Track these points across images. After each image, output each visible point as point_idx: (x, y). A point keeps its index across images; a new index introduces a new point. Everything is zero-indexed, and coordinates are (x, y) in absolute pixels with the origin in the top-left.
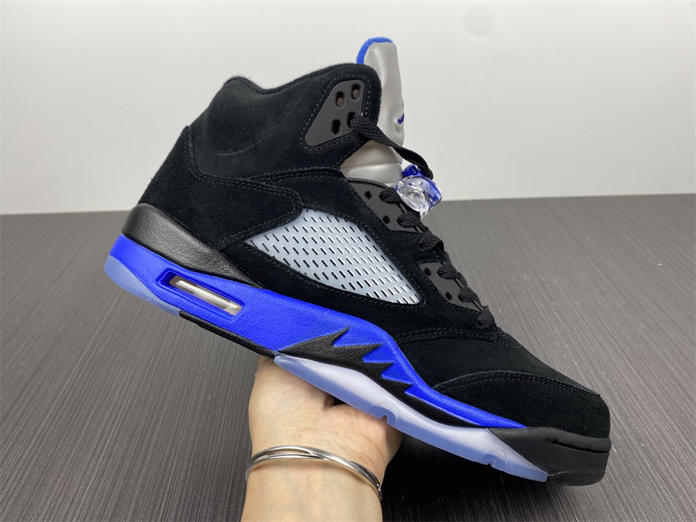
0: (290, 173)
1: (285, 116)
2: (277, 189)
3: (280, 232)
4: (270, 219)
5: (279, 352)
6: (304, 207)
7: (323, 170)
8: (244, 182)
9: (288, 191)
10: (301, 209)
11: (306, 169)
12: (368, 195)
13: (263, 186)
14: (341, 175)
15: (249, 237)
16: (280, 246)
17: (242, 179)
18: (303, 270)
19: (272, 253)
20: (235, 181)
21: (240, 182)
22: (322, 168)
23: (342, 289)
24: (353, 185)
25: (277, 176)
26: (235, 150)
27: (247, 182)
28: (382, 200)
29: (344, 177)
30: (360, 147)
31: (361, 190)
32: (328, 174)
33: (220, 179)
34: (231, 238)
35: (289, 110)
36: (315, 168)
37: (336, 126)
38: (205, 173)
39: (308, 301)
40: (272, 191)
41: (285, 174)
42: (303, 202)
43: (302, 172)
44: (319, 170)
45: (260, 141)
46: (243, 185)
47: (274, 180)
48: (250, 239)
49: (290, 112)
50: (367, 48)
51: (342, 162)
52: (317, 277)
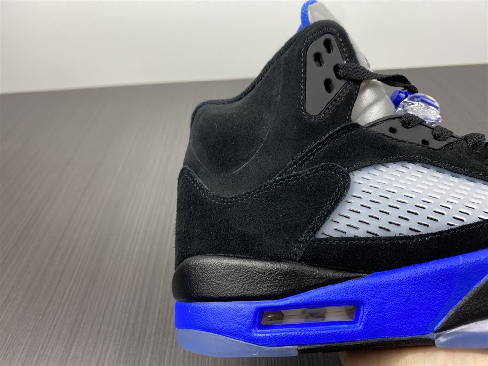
0: (311, 150)
1: (276, 103)
2: (310, 171)
3: (344, 208)
4: (326, 201)
5: (436, 332)
6: (349, 172)
7: (340, 130)
8: (274, 182)
9: (322, 166)
10: (348, 175)
11: (323, 138)
12: (393, 130)
13: (296, 176)
14: (357, 126)
15: (318, 229)
16: (354, 221)
17: (271, 181)
18: (395, 231)
19: (351, 233)
20: (265, 186)
21: (271, 184)
22: (338, 128)
23: (450, 228)
24: (374, 129)
25: (301, 159)
26: (247, 159)
27: (277, 181)
28: (407, 128)
29: (361, 126)
30: (358, 92)
31: (384, 129)
32: (346, 132)
33: (249, 193)
34: (302, 241)
35: (277, 95)
36: (331, 132)
37: (328, 84)
38: (230, 196)
39: (428, 260)
40: (307, 176)
41: (308, 153)
42: (345, 167)
43: (322, 143)
44: (337, 132)
45: (266, 138)
46: (276, 186)
47: (300, 165)
48: (320, 232)
49: (279, 96)
50: (307, 12)
51: (351, 114)
52: (415, 231)
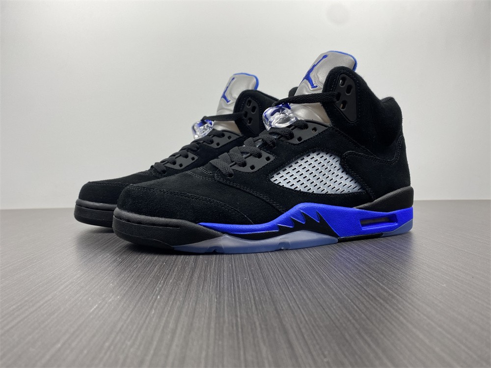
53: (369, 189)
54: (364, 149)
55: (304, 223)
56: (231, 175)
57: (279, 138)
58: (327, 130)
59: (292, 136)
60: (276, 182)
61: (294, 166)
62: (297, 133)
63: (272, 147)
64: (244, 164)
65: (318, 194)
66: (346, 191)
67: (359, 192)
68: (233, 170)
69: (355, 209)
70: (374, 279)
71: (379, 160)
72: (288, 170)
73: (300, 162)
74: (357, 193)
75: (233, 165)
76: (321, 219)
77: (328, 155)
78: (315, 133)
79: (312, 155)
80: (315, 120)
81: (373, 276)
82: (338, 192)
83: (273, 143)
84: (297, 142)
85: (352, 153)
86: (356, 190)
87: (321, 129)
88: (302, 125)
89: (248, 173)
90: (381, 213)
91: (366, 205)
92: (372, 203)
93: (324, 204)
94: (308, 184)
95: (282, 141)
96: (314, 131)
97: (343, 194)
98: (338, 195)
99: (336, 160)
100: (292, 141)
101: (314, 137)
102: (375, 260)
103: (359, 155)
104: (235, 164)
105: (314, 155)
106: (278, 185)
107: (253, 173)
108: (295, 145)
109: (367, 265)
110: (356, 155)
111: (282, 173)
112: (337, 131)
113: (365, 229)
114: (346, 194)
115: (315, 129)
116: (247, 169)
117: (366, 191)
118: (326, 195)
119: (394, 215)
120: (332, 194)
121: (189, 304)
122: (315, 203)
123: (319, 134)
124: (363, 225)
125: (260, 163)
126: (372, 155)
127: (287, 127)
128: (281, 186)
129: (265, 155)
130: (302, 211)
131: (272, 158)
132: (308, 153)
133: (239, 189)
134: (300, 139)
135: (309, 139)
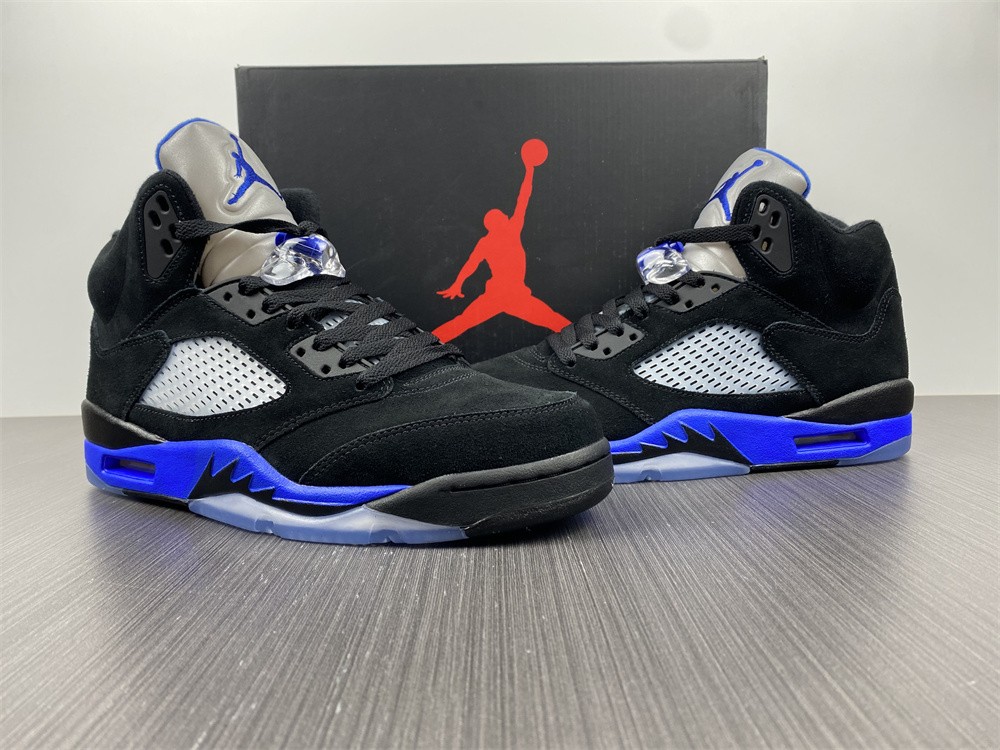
0: (154, 314)
2: (148, 336)
3: (158, 380)
4: (147, 371)
5: (188, 498)
6: (173, 343)
7: (177, 296)
9: (156, 334)
10: (171, 347)
11: (164, 302)
12: (227, 297)
13: (139, 340)
17: (123, 341)
19: (158, 403)
20: (119, 345)
21: (123, 345)
24: (211, 295)
26: (112, 315)
27: (126, 343)
28: (243, 295)
29: (199, 291)
31: (219, 296)
32: (185, 297)
33: (112, 350)
34: (127, 405)
36: (171, 297)
37: (166, 245)
38: (103, 349)
40: (146, 341)
42: (170, 338)
43: (162, 307)
44: (175, 298)
46: (125, 347)
47: (147, 328)
48: (141, 398)
53: (811, 388)
54: (808, 317)
55: (685, 442)
56: (571, 363)
57: (656, 302)
58: (737, 287)
59: (675, 299)
60: (643, 376)
61: (676, 348)
62: (686, 293)
63: (640, 318)
64: (594, 347)
65: (714, 395)
66: (768, 390)
67: (792, 392)
68: (576, 355)
69: (784, 419)
70: (810, 656)
71: (837, 335)
72: (666, 354)
73: (687, 342)
74: (787, 392)
75: (577, 347)
76: (717, 435)
77: (738, 330)
78: (716, 294)
79: (708, 330)
80: (717, 271)
81: (809, 648)
82: (754, 392)
83: (644, 312)
84: (685, 309)
85: (784, 324)
86: (786, 388)
87: (726, 287)
88: (695, 280)
89: (600, 360)
90: (836, 426)
91: (805, 412)
92: (818, 409)
93: (724, 410)
94: (698, 378)
95: (660, 307)
96: (715, 289)
97: (762, 395)
98: (752, 395)
99: (752, 337)
100: (675, 308)
101: (713, 300)
102: (813, 592)
103: (797, 328)
104: (581, 345)
105: (712, 330)
106: (645, 380)
107: (607, 360)
108: (680, 314)
109: (796, 609)
110: (791, 328)
111: (655, 360)
112: (754, 288)
113: (801, 452)
114: (767, 394)
115: (716, 286)
116: (598, 354)
117: (806, 389)
118: (731, 396)
119: (863, 430)
120: (741, 395)
121: (402, 735)
122: (707, 409)
123: (723, 294)
124: (799, 446)
125: (618, 344)
126: (823, 327)
127: (670, 284)
128: (650, 383)
129: (629, 330)
130: (682, 423)
131: (640, 335)
132: (701, 327)
133: (582, 385)
134: (689, 304)
135: (703, 305)
